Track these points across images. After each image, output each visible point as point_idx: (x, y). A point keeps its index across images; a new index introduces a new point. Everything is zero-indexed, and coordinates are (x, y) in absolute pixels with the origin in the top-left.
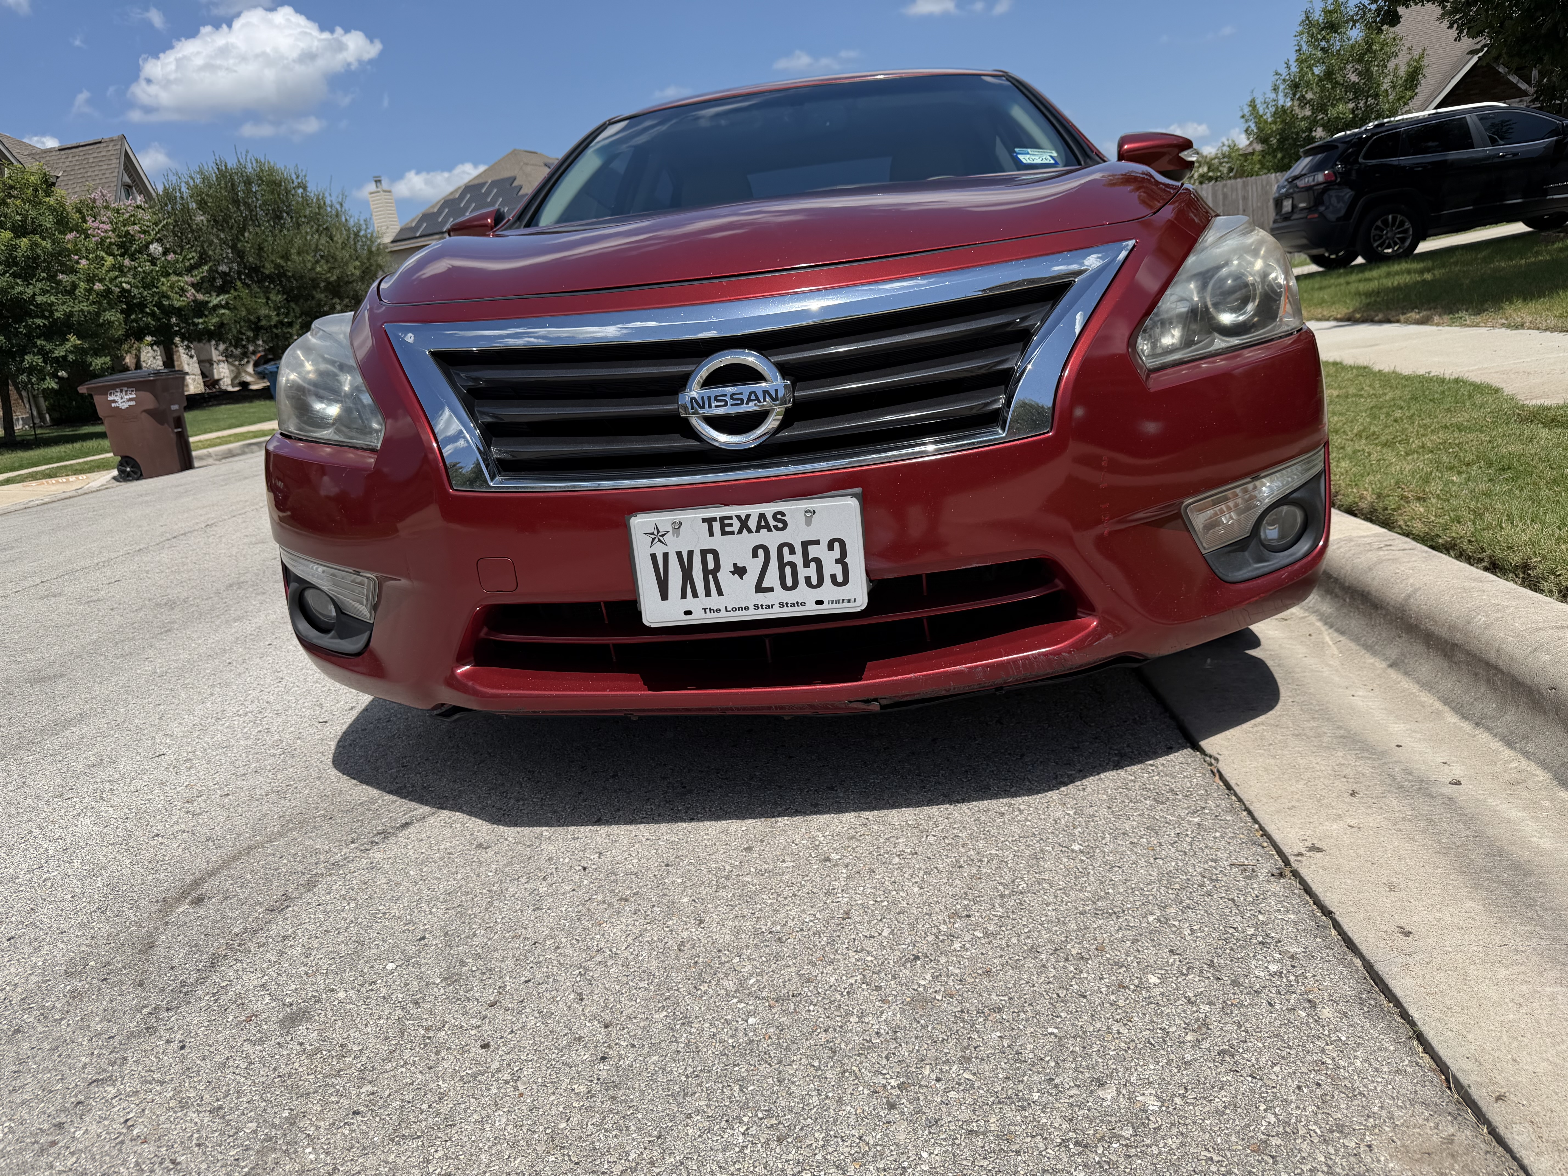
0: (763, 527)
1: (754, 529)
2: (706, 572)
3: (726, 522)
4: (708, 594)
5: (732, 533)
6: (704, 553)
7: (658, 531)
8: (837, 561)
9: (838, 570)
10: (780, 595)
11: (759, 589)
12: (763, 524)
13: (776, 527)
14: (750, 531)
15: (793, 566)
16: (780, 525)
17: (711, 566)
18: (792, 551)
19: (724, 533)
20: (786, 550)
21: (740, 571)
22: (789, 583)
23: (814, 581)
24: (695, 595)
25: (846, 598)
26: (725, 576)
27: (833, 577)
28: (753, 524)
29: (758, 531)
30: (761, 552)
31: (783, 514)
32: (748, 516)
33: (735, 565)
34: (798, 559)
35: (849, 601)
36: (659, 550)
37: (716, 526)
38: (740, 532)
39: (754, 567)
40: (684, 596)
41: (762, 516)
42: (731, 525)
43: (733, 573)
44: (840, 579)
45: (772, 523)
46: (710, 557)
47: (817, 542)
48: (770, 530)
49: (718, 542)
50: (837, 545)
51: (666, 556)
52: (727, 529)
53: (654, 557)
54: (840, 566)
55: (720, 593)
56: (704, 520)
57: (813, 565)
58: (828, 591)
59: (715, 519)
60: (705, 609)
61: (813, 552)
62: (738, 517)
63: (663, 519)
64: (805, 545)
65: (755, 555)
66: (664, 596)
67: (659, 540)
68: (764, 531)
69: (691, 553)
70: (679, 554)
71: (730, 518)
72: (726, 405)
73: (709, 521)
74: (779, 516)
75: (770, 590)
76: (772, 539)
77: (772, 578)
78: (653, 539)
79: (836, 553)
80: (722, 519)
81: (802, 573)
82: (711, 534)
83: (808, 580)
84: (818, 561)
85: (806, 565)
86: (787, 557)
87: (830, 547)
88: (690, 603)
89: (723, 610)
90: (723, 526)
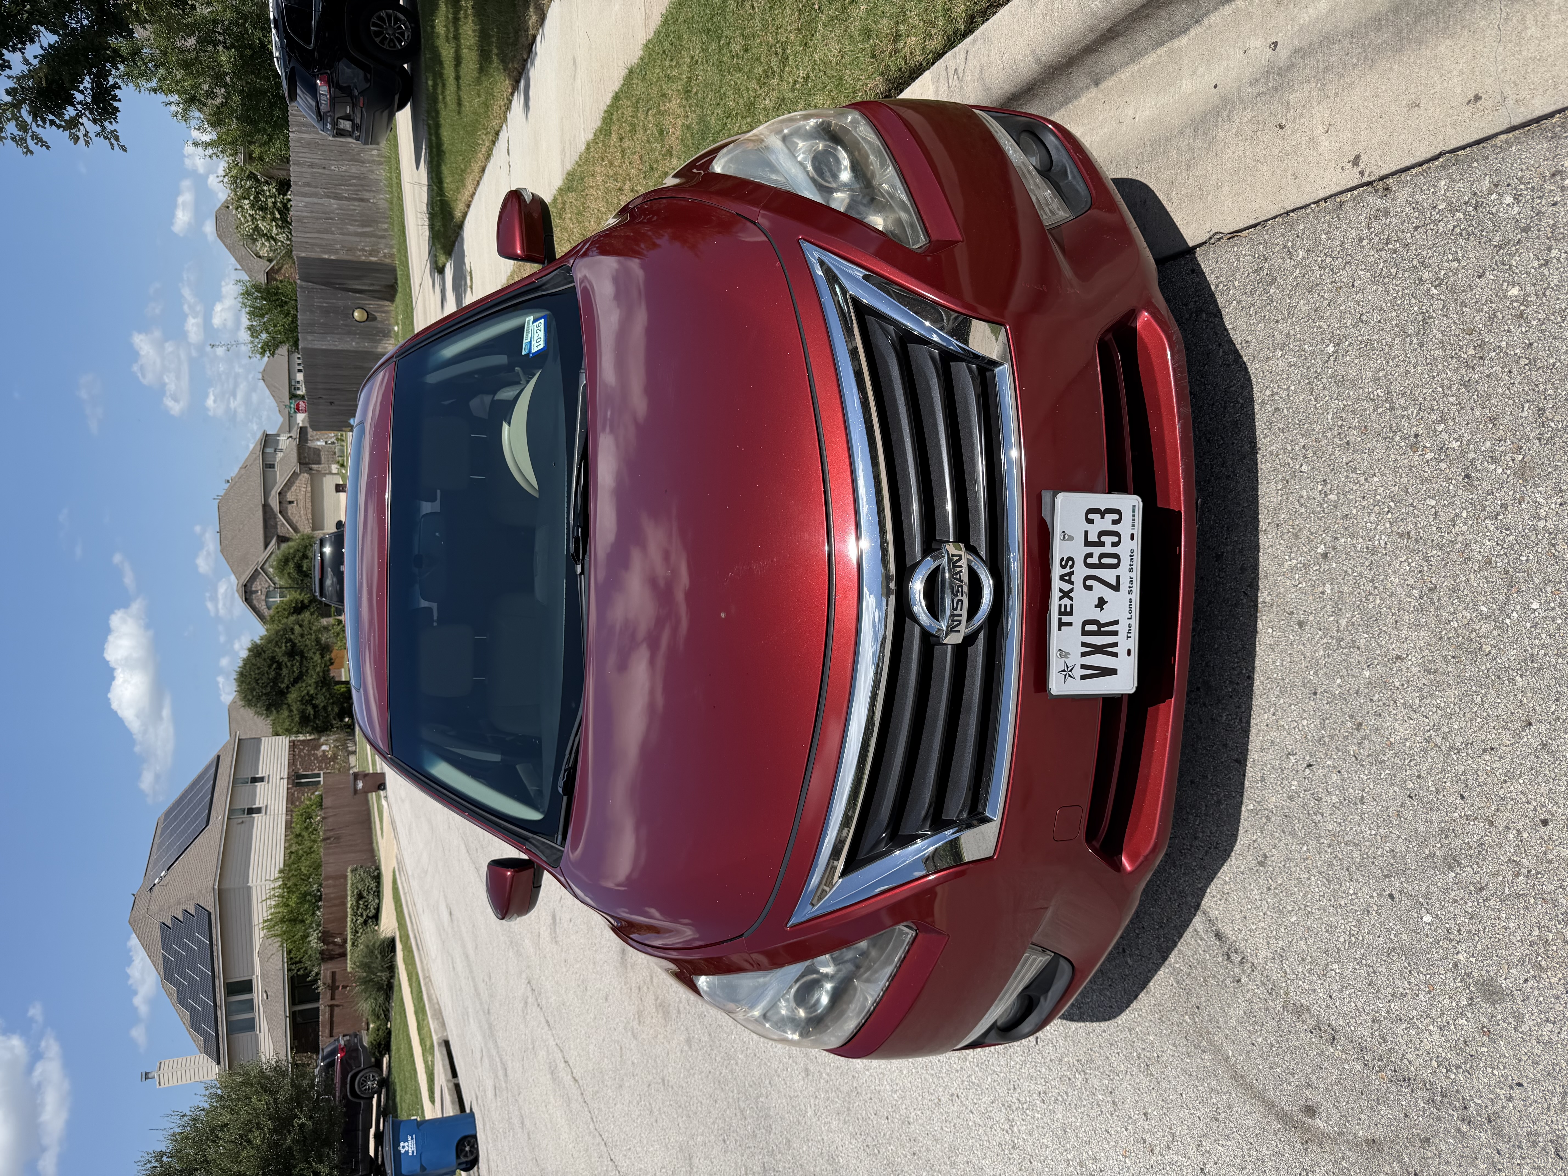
0: (1070, 578)
1: (1071, 586)
2: (1098, 633)
3: (1063, 610)
4: (1115, 633)
5: (1071, 605)
6: (1084, 633)
7: (1064, 671)
8: (1103, 517)
9: (1110, 517)
10: (1123, 570)
11: (1116, 588)
12: (1067, 578)
13: (1072, 567)
14: (1072, 590)
15: (1103, 556)
16: (1070, 563)
17: (1094, 628)
18: (1090, 555)
19: (1071, 613)
20: (1089, 561)
21: (1101, 603)
22: (1115, 561)
23: (1116, 539)
24: (1115, 645)
25: (1131, 514)
26: (1104, 617)
27: (1115, 522)
28: (1066, 587)
29: (1072, 583)
30: (1089, 583)
31: (1062, 559)
32: (1061, 590)
33: (1096, 606)
34: (1097, 551)
35: (1134, 511)
36: (1078, 672)
37: (1065, 619)
38: (1071, 599)
39: (1100, 590)
40: (1115, 655)
41: (1062, 578)
42: (1065, 606)
43: (1102, 609)
44: (1116, 517)
45: (1067, 570)
46: (1088, 628)
47: (1086, 533)
48: (1072, 573)
49: (1077, 619)
50: (1091, 516)
51: (1083, 667)
52: (1068, 610)
53: (1083, 677)
54: (1106, 515)
55: (1116, 622)
56: (1060, 629)
57: (1103, 539)
58: (1124, 528)
59: (1060, 619)
60: (1128, 637)
61: (1093, 538)
62: (1061, 598)
63: (1055, 665)
64: (1087, 543)
65: (1089, 588)
66: (1113, 672)
67: (1071, 671)
68: (1073, 578)
69: (1084, 644)
70: (1083, 654)
71: (1060, 606)
72: (961, 601)
73: (1061, 624)
74: (1063, 563)
75: (1118, 578)
76: (1080, 572)
77: (1109, 575)
78: (1070, 676)
79: (1096, 517)
80: (1060, 613)
81: (1108, 549)
82: (1070, 624)
83: (1115, 545)
84: (1102, 534)
85: (1101, 544)
86: (1094, 560)
87: (1091, 522)
88: (1121, 650)
89: (1130, 621)
90: (1066, 613)
